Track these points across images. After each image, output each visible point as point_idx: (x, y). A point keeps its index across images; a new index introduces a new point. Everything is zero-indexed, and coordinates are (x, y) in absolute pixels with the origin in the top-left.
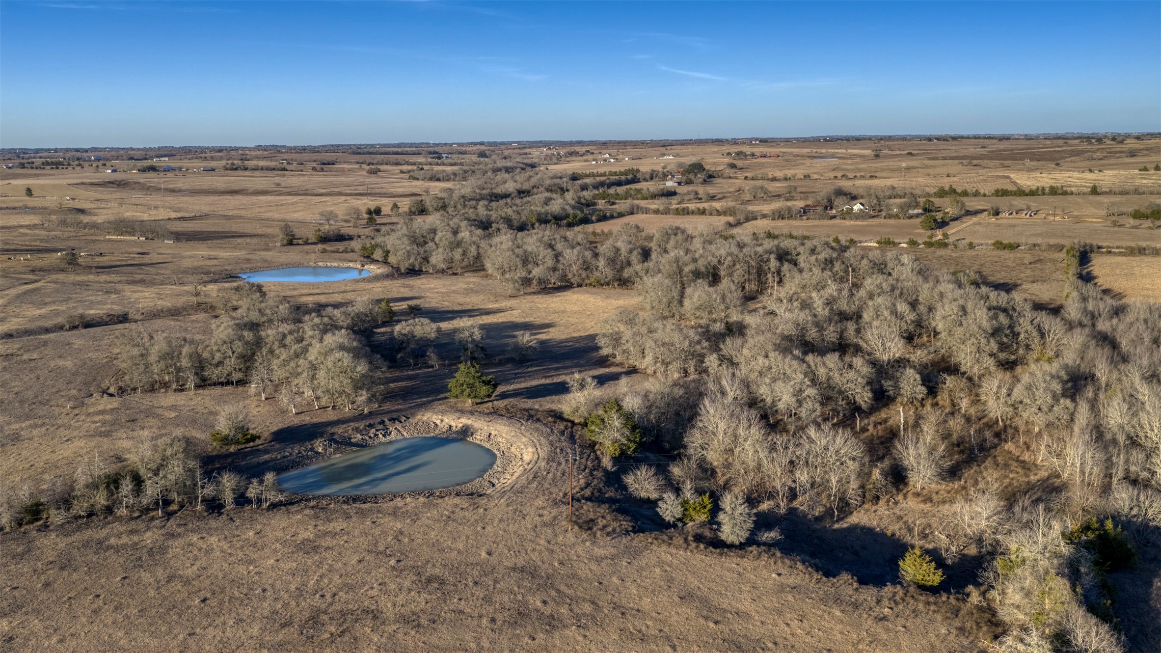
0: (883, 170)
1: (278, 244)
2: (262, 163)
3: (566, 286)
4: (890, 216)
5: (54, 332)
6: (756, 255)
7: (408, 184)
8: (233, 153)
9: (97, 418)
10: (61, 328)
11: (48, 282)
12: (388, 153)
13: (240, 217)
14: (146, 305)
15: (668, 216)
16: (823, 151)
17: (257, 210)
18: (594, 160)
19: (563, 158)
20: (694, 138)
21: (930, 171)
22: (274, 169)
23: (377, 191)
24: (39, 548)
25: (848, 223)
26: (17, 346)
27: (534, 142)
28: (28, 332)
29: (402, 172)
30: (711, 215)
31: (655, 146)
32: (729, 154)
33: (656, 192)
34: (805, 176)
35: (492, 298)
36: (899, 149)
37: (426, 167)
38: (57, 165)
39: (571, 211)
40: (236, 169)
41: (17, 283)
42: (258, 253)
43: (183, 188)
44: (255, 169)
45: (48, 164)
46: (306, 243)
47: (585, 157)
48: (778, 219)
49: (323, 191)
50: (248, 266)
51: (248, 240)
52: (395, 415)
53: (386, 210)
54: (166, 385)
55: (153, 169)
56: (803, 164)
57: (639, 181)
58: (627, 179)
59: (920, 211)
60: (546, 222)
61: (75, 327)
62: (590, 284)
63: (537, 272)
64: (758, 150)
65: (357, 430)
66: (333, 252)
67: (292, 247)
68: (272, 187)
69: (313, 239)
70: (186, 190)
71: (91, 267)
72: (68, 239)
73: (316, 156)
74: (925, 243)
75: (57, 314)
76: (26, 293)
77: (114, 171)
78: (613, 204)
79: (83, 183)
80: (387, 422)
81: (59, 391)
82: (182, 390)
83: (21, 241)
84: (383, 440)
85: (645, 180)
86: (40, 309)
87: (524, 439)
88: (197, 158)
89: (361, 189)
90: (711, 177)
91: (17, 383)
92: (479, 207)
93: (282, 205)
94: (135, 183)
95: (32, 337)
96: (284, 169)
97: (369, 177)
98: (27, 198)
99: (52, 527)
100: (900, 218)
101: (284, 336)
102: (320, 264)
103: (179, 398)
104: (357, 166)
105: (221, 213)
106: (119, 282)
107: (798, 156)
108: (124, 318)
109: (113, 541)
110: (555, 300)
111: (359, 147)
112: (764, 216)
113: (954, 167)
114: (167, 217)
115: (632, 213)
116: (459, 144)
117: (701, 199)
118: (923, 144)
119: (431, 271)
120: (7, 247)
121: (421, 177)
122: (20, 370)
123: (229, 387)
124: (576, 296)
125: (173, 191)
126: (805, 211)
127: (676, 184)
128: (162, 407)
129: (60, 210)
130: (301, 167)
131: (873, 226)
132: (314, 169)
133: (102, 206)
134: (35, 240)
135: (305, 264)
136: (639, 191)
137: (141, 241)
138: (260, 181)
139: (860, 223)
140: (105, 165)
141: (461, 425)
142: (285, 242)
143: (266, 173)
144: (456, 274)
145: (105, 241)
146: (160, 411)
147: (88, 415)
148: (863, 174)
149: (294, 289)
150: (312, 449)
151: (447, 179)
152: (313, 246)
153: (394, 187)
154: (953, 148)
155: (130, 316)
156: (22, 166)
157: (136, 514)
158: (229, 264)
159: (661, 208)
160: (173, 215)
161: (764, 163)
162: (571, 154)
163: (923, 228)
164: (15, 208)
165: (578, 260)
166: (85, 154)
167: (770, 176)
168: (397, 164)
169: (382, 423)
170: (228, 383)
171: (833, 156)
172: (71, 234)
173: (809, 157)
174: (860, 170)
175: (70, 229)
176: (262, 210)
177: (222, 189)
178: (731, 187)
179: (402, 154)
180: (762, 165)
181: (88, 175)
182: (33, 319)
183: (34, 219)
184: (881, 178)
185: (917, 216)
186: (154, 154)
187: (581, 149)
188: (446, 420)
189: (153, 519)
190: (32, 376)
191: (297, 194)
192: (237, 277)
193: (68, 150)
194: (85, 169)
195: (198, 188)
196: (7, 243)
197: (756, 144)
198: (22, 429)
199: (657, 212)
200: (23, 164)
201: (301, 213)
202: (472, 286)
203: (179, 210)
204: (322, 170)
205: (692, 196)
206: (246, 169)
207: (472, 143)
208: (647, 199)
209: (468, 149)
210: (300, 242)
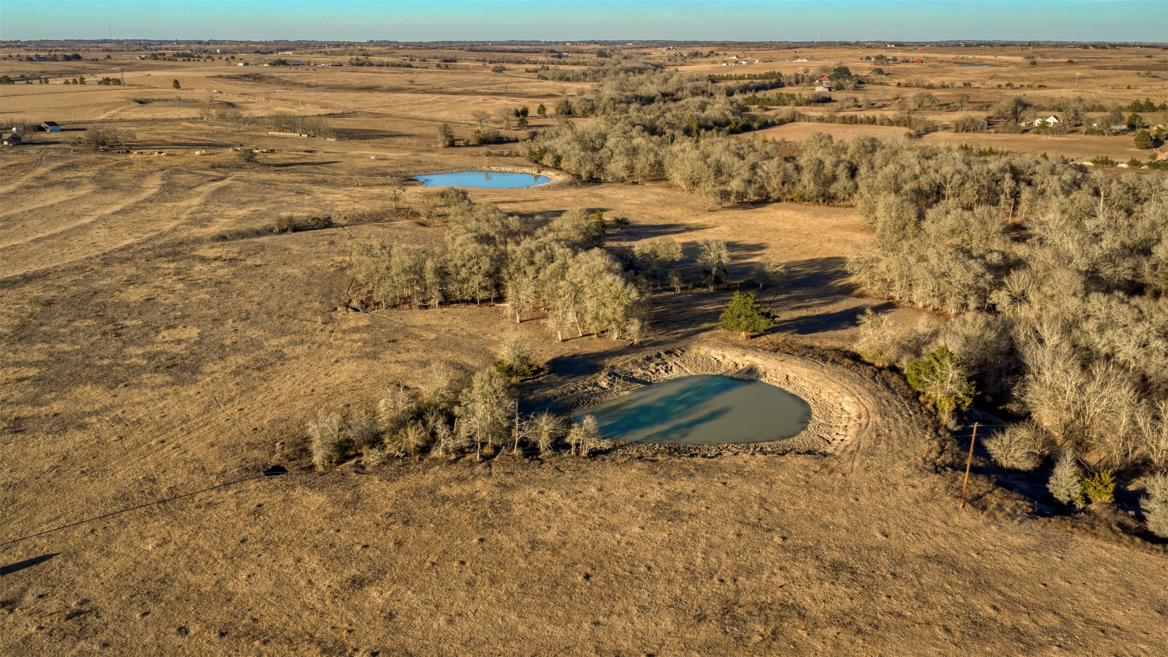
0: (1049, 79)
1: (441, 145)
2: (386, 59)
3: (764, 200)
4: (1091, 132)
5: (265, 235)
6: (988, 173)
7: (539, 84)
8: (351, 48)
9: (356, 336)
10: (270, 231)
11: (234, 180)
12: (505, 51)
13: (388, 115)
14: (344, 208)
15: (834, 125)
16: (970, 57)
17: (402, 108)
18: (724, 62)
19: (688, 60)
20: (816, 40)
21: (1104, 81)
22: (400, 66)
23: (513, 91)
24: (369, 496)
25: (1044, 138)
26: (235, 250)
27: (647, 42)
28: (240, 235)
29: (527, 71)
30: (882, 124)
31: (780, 49)
32: (868, 58)
33: (811, 98)
34: (965, 84)
35: (691, 213)
36: (1053, 57)
37: (551, 66)
38: (188, 57)
39: (731, 117)
40: (362, 65)
41: (205, 180)
42: (423, 154)
43: (319, 83)
44: (381, 65)
45: (179, 55)
46: (467, 145)
47: (711, 59)
48: (962, 131)
49: (458, 89)
50: (421, 168)
51: (408, 140)
52: (669, 347)
53: (533, 111)
54: (407, 300)
55: (283, 63)
56: (953, 71)
57: (782, 85)
58: (771, 83)
59: (1124, 127)
60: (708, 128)
61: (283, 231)
62: (792, 200)
63: (735, 185)
64: (899, 54)
65: (635, 362)
66: (497, 155)
67: (454, 149)
68: (405, 85)
69: (473, 141)
70: (321, 86)
71: (269, 165)
72: (231, 134)
73: (434, 53)
74: (1149, 164)
75: (261, 215)
76: (219, 190)
77: (246, 64)
78: (767, 110)
79: (220, 76)
80: (664, 355)
81: (300, 303)
82: (426, 307)
83: (187, 135)
84: (666, 376)
85: (790, 84)
86: (241, 209)
87: (834, 385)
88: (317, 53)
89: (494, 89)
90: (860, 82)
91: (254, 292)
92: (630, 110)
93: (424, 103)
94: (270, 77)
95: (245, 240)
96: (410, 66)
97: (497, 76)
98: (175, 90)
99: (368, 469)
100: (1104, 134)
101: (532, 253)
102: (494, 168)
103: (428, 316)
104: (481, 64)
105: (367, 110)
106: (303, 182)
107: (943, 61)
108: (327, 223)
109: (444, 490)
110: (760, 215)
111: (472, 44)
112: (946, 128)
113: (1131, 78)
114: (316, 114)
115: (793, 121)
116: (572, 43)
117: (860, 106)
118: (1078, 52)
119: (610, 180)
120: (177, 141)
121: (550, 77)
122: (250, 277)
123: (474, 306)
124: (780, 213)
125: (309, 86)
126: (990, 123)
127: (827, 90)
128: (415, 326)
129: (212, 104)
130: (425, 64)
131: (1075, 142)
132: (438, 66)
133: (250, 100)
134: (201, 135)
135: (478, 168)
136: (792, 97)
137: (304, 138)
138: (390, 78)
139: (1060, 139)
140: (233, 58)
141: (747, 363)
142: (447, 143)
143: (394, 69)
144: (637, 183)
145: (268, 137)
146: (416, 331)
147: (344, 332)
148: (1031, 83)
149: (484, 196)
150: (596, 384)
151: (577, 79)
152: (476, 149)
153: (526, 87)
154: (1116, 57)
155: (334, 220)
156: (155, 57)
157: (453, 457)
158: (402, 166)
159: (826, 116)
160: (323, 111)
161: (909, 69)
162: (696, 55)
163: (1138, 146)
164: (166, 100)
165: (778, 173)
166: (207, 47)
167: (926, 84)
168: (519, 62)
169: (659, 356)
170: (473, 301)
171: (981, 63)
172: (234, 129)
173: (955, 63)
174: (1022, 79)
175: (229, 124)
176: (407, 108)
177: (357, 86)
178: (886, 94)
179: (520, 51)
180: (907, 72)
181: (221, 67)
182: (240, 220)
183: (194, 113)
184: (1050, 88)
185: (1123, 132)
186: (275, 47)
187: (706, 50)
188: (729, 357)
189: (472, 464)
190: (266, 284)
191: (432, 92)
192: (414, 180)
193: (189, 42)
194: (216, 61)
195: (333, 83)
196: (175, 137)
197: (891, 48)
198: (284, 347)
199: (821, 120)
200: (155, 55)
201: (446, 112)
202: (662, 197)
203: (325, 106)
204: (447, 67)
205: (851, 103)
206: (371, 65)
207: (584, 42)
208: (801, 105)
209: (584, 48)
210: (461, 143)
